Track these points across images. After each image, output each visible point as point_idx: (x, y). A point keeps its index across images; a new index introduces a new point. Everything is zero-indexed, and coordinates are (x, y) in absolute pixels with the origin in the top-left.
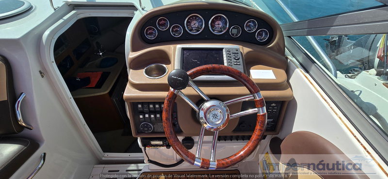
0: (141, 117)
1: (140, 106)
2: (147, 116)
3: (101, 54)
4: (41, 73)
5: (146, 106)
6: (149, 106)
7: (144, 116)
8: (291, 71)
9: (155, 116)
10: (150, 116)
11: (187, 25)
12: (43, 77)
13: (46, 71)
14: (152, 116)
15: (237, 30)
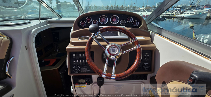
0: (74, 61)
1: (74, 55)
2: (77, 61)
3: (58, 51)
4: (26, 47)
5: (77, 55)
6: (79, 55)
7: (76, 61)
8: (153, 37)
9: (82, 61)
10: (79, 61)
11: (100, 21)
12: (26, 49)
13: (29, 47)
14: (80, 61)
15: (123, 22)
